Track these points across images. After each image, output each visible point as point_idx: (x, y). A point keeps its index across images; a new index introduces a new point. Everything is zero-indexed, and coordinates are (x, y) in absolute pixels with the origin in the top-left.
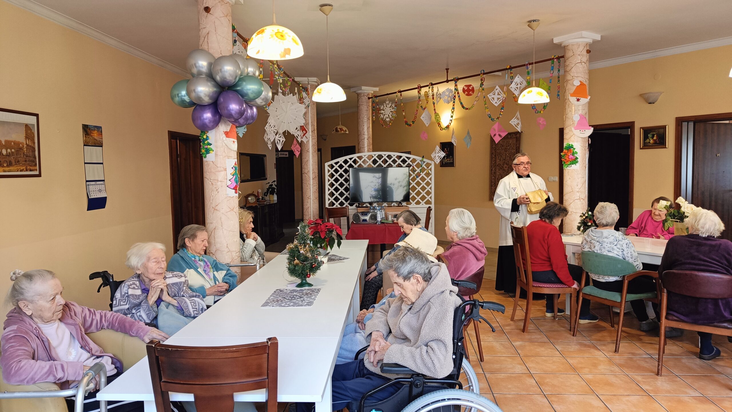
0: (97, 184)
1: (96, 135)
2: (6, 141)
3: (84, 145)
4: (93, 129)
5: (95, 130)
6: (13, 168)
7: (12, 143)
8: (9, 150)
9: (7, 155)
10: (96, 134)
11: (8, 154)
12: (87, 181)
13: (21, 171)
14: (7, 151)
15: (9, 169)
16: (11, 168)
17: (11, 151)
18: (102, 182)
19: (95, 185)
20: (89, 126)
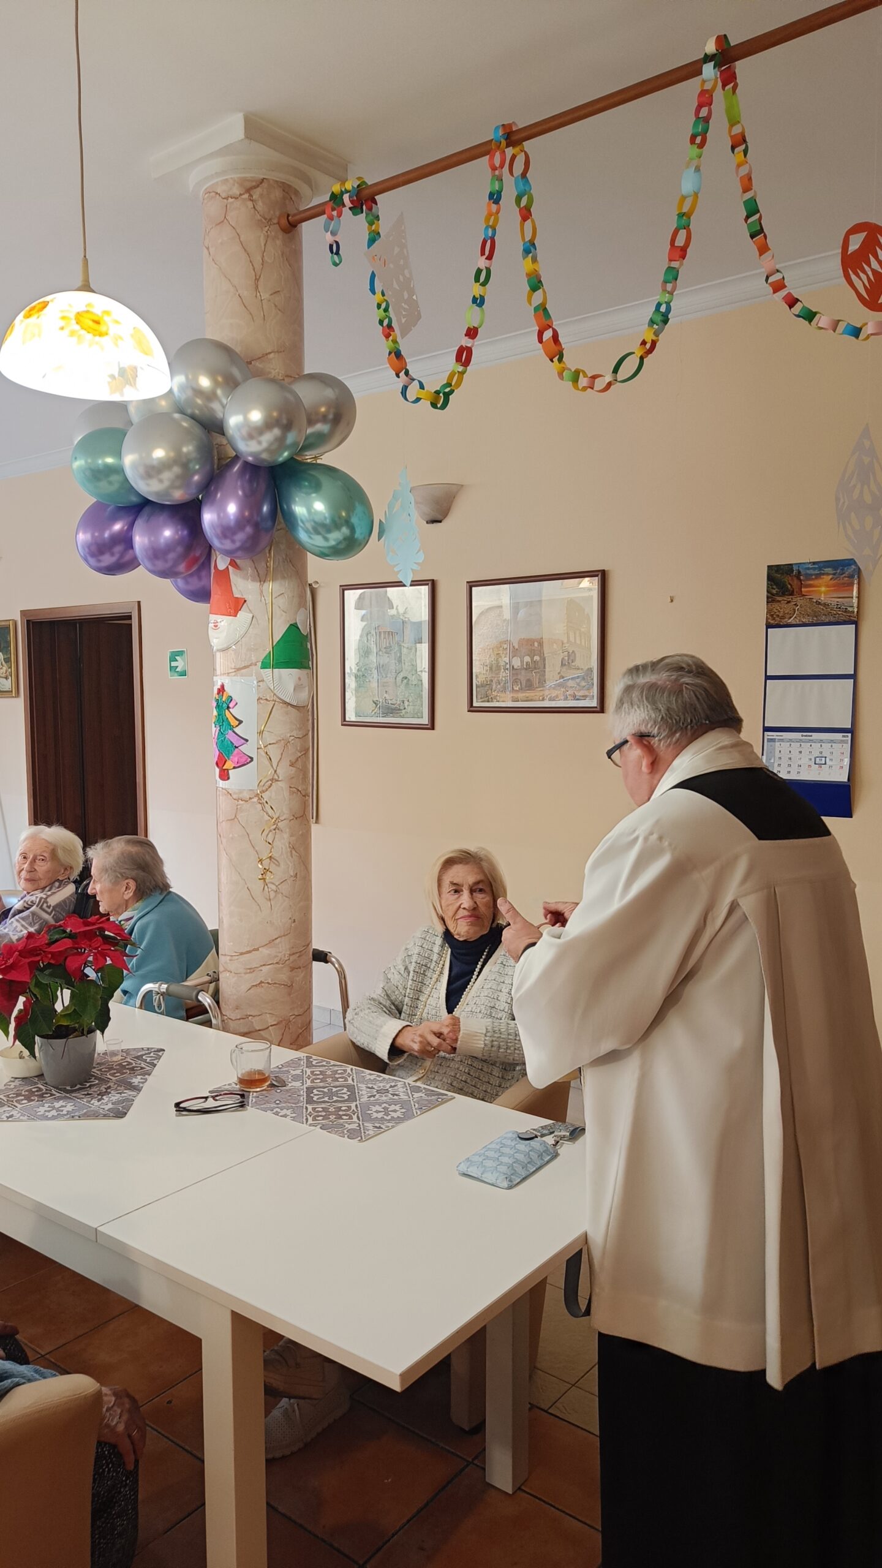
0: (812, 741)
1: (823, 589)
2: (521, 642)
3: (769, 626)
4: (817, 572)
5: (818, 576)
6: (532, 694)
7: (536, 644)
8: (527, 659)
9: (522, 668)
10: (827, 586)
11: (525, 667)
12: (766, 729)
13: (550, 700)
14: (522, 662)
15: (524, 694)
16: (527, 695)
17: (532, 659)
18: (838, 736)
19: (801, 741)
20: (795, 568)
